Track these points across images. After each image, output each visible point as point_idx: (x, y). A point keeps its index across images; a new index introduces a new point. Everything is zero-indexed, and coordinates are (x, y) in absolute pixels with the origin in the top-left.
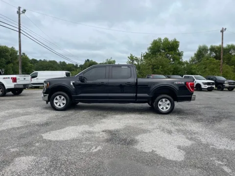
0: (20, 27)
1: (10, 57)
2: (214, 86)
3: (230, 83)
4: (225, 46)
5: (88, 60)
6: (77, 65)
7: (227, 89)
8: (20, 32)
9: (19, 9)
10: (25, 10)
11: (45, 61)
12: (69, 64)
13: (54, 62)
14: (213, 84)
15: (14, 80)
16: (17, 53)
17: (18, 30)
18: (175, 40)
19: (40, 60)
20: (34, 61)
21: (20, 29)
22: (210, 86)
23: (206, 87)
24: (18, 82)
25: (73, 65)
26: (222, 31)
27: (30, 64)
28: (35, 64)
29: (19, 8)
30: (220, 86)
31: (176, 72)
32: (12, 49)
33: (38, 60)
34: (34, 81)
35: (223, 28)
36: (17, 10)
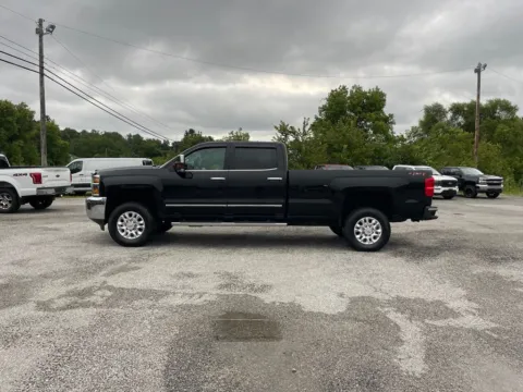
0: (42, 62)
1: (17, 126)
2: (456, 189)
3: (490, 183)
4: (484, 101)
5: (192, 131)
6: (166, 143)
7: (484, 195)
8: (42, 75)
9: (41, 25)
10: (53, 27)
11: (95, 134)
12: (149, 141)
13: (116, 136)
14: (454, 184)
15: (37, 178)
16: (31, 116)
17: (38, 69)
18: (377, 88)
19: (84, 132)
20: (70, 134)
21: (42, 68)
22: (447, 189)
23: (440, 191)
24: (46, 183)
25: (158, 142)
26: (478, 71)
27: (62, 142)
28: (72, 141)
29: (41, 21)
30: (469, 189)
31: (378, 158)
32: (22, 107)
33: (79, 131)
34: (77, 178)
35: (480, 64)
36: (36, 26)
